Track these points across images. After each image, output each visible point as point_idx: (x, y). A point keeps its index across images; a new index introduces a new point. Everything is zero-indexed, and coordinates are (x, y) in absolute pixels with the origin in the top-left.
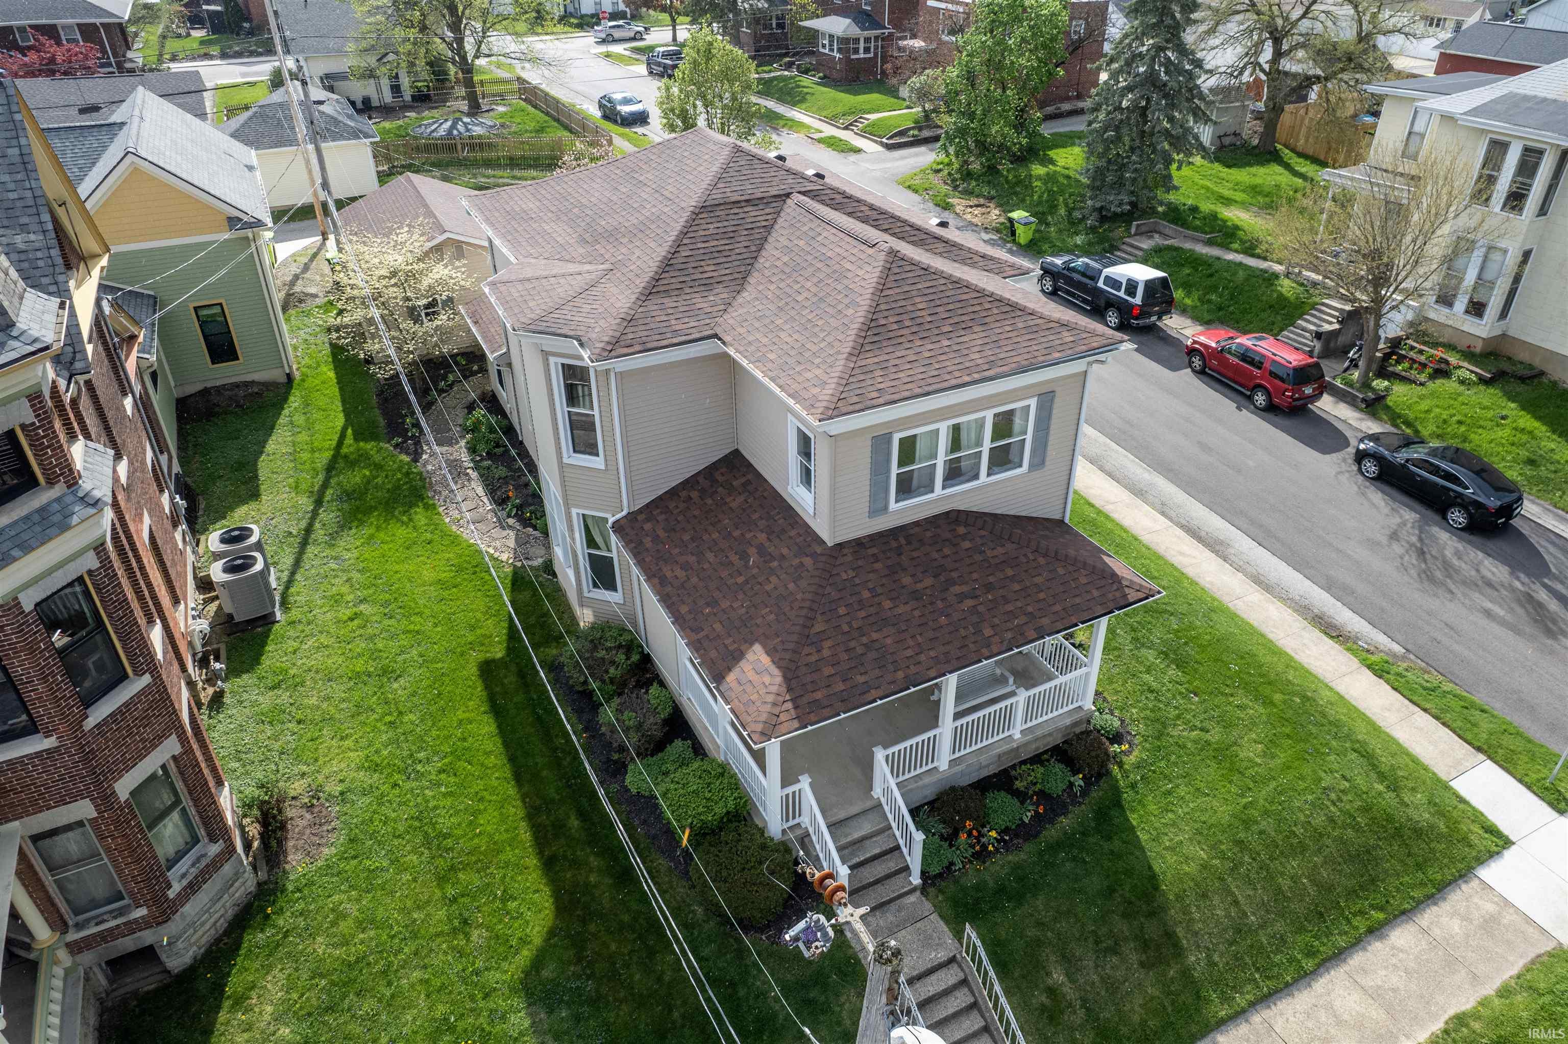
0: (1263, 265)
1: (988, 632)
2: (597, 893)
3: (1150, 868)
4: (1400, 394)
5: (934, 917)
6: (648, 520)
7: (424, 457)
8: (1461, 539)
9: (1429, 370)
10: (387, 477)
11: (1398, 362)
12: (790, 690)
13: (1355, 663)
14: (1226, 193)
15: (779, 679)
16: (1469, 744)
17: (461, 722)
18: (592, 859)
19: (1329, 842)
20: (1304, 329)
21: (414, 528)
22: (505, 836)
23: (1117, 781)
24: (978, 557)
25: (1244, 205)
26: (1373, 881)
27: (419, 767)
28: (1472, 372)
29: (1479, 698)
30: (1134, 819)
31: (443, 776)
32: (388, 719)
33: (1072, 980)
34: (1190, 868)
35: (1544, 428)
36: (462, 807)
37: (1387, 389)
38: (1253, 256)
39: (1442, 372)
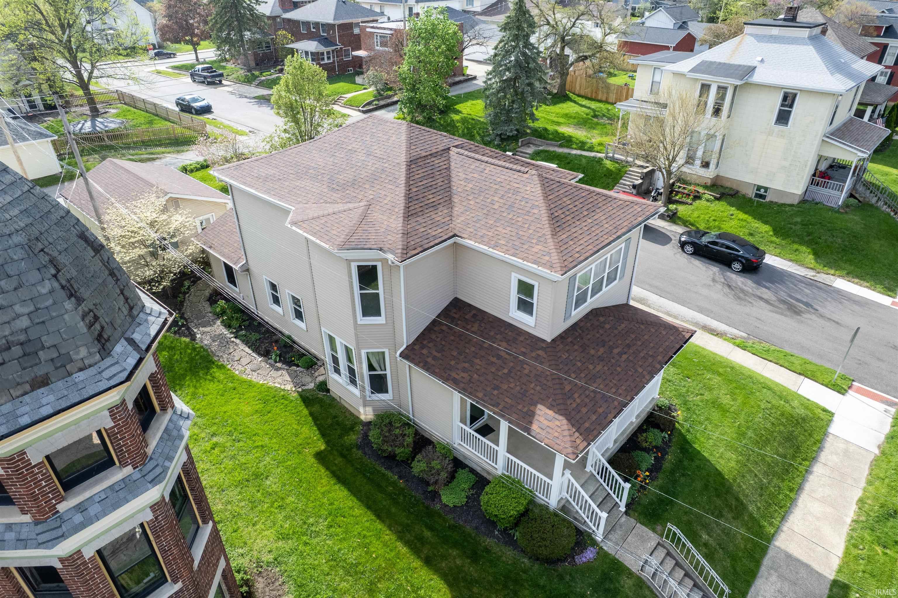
0: (592, 154)
1: (640, 370)
2: (466, 569)
3: (717, 469)
4: (682, 210)
5: (638, 525)
6: (422, 348)
7: (198, 336)
8: (741, 276)
9: (691, 197)
10: (181, 353)
11: (676, 195)
12: (573, 425)
13: (731, 346)
14: (556, 119)
15: (565, 422)
16: (795, 372)
17: (323, 493)
18: (450, 551)
19: (775, 434)
20: (624, 185)
21: (219, 381)
22: (393, 554)
23: (680, 430)
24: (616, 332)
25: (568, 125)
26: (798, 448)
27: (313, 529)
28: (711, 195)
29: (788, 350)
30: (696, 446)
31: (332, 530)
32: (276, 505)
33: (711, 537)
34: (733, 464)
35: (750, 218)
36: (355, 544)
37: (676, 209)
38: (584, 150)
39: (697, 197)
